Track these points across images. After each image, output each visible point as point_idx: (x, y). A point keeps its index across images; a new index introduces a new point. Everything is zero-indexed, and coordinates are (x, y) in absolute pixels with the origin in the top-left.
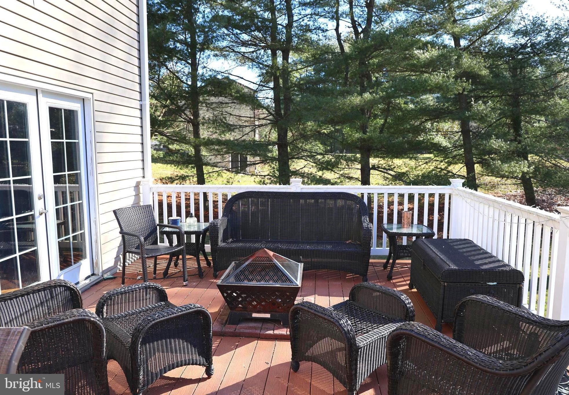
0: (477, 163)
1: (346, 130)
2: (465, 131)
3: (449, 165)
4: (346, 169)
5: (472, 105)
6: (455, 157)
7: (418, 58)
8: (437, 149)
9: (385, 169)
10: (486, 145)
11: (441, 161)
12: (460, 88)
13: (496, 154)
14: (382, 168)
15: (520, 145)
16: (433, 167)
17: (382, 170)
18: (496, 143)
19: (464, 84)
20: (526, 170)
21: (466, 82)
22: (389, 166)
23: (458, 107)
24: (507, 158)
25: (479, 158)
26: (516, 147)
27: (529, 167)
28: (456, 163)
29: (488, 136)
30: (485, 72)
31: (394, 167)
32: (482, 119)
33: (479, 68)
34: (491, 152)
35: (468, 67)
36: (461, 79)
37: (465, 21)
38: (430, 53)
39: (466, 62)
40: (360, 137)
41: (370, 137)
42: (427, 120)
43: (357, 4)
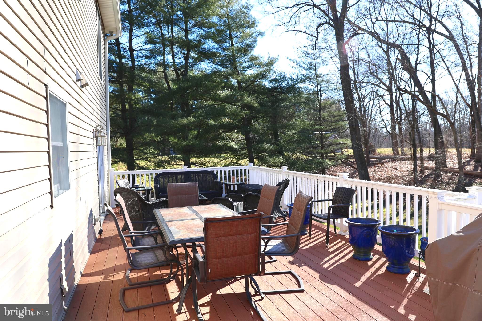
0: (255, 158)
1: (171, 139)
2: (247, 139)
3: (239, 160)
4: (174, 165)
5: (252, 124)
6: (241, 155)
8: (231, 150)
9: (200, 164)
10: (260, 147)
11: (233, 158)
12: (244, 114)
13: (266, 152)
14: (198, 164)
15: (278, 147)
16: (229, 162)
17: (198, 165)
18: (266, 146)
19: (246, 112)
20: (282, 161)
21: (247, 111)
22: (202, 162)
23: (242, 123)
24: (272, 155)
25: (256, 155)
26: (276, 148)
27: (283, 160)
28: (242, 159)
29: (261, 142)
30: (256, 105)
31: (206, 163)
32: (257, 131)
33: (253, 102)
34: (263, 151)
35: (248, 102)
36: (244, 109)
37: (244, 72)
38: (226, 93)
39: (246, 99)
40: (187, 144)
41: (192, 144)
42: (223, 132)
43: (177, 57)
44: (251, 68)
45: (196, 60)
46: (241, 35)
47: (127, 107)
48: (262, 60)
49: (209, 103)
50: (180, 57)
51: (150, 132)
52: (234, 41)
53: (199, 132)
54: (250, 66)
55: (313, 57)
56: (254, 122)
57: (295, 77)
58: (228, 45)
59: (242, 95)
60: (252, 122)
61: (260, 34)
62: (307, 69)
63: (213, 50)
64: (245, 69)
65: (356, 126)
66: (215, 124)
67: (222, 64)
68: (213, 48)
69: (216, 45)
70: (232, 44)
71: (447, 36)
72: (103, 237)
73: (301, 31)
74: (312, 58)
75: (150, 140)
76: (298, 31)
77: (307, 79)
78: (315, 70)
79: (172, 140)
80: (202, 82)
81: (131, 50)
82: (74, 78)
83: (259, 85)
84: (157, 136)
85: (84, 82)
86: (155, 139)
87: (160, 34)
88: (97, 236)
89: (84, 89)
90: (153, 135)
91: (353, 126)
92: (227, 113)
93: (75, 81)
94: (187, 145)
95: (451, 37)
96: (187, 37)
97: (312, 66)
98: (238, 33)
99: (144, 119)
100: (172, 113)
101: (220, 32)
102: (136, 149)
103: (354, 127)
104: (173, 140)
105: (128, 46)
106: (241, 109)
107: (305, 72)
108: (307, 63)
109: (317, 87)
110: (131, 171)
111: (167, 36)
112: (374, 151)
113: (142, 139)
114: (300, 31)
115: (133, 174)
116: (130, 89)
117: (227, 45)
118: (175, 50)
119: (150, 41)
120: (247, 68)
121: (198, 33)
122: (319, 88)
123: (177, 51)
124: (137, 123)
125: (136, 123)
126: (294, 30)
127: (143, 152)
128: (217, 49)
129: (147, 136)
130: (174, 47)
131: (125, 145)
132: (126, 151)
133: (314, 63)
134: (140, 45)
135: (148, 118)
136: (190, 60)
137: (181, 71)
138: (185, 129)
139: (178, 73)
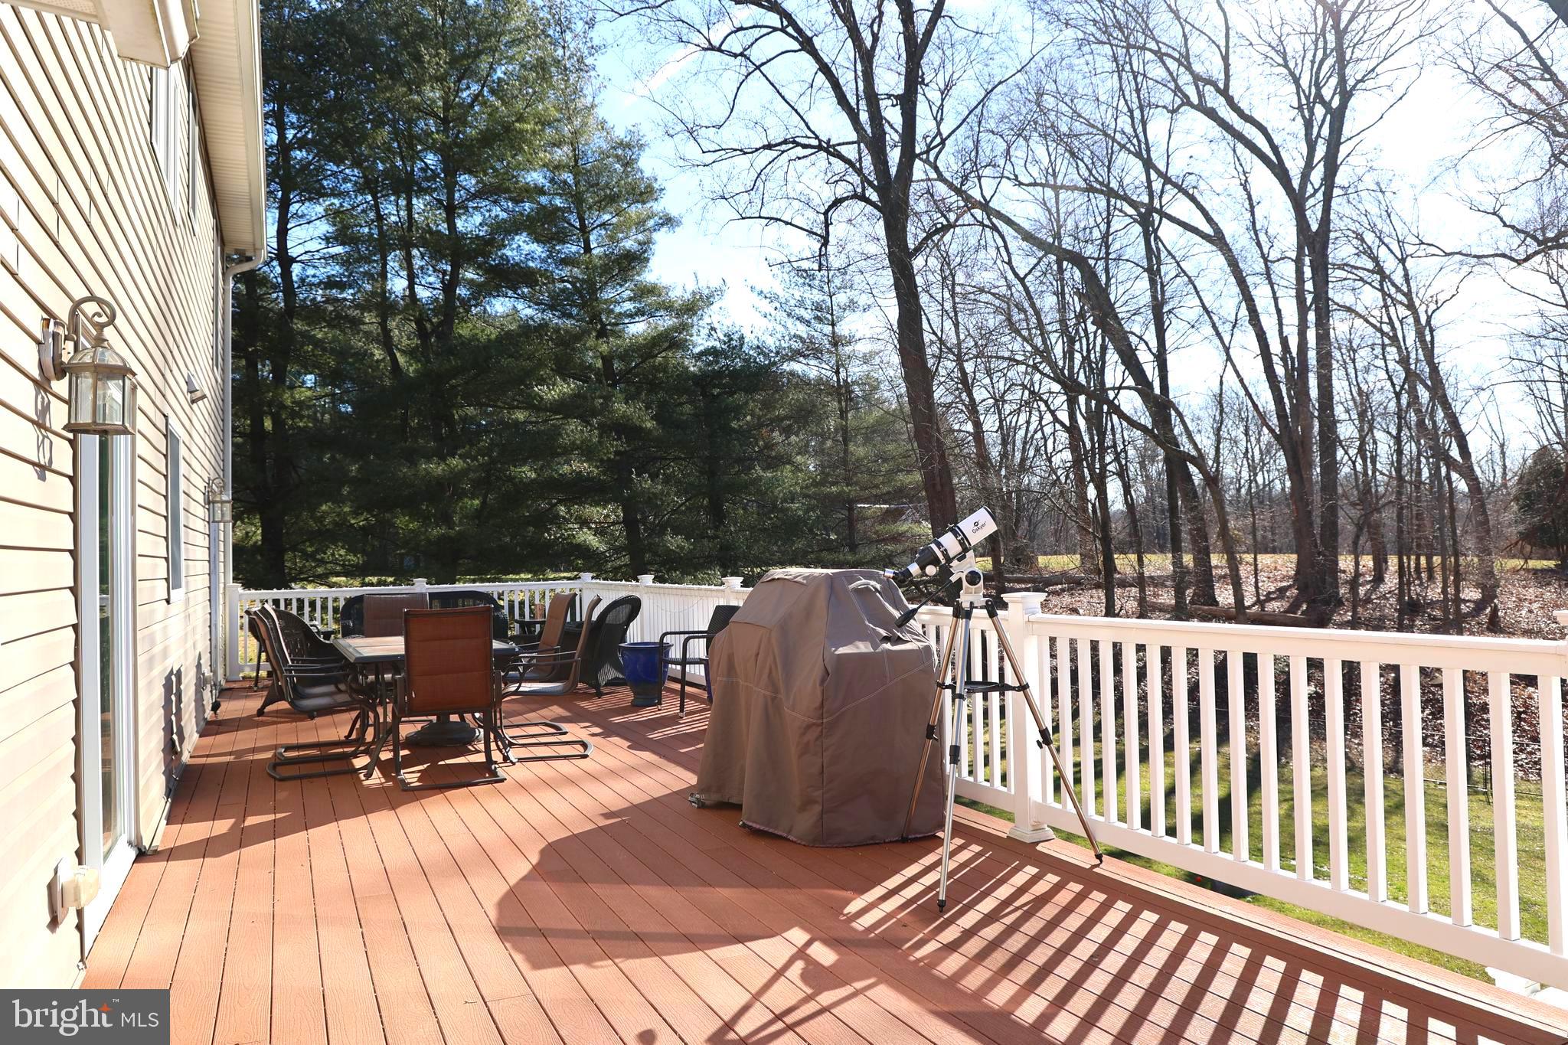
5: (632, 479)
7: (542, 398)
8: (580, 554)
19: (615, 444)
30: (649, 424)
32: (648, 500)
33: (639, 417)
35: (623, 417)
37: (621, 326)
38: (560, 389)
39: (620, 407)
40: (443, 535)
41: (459, 532)
42: (560, 502)
43: (423, 282)
44: (643, 315)
45: (481, 292)
46: (615, 220)
47: (268, 424)
48: (672, 294)
49: (520, 416)
50: (432, 279)
51: (339, 500)
52: (592, 238)
53: (484, 503)
54: (640, 312)
55: (826, 288)
56: (638, 475)
57: (771, 343)
58: (574, 249)
59: (607, 398)
60: (632, 473)
61: (668, 221)
62: (808, 323)
63: (531, 264)
64: (626, 321)
65: (942, 485)
66: (535, 479)
67: (555, 304)
68: (530, 256)
69: (538, 249)
70: (588, 249)
71: (1209, 236)
72: (220, 718)
73: (780, 220)
74: (821, 289)
75: (335, 523)
76: (771, 219)
77: (809, 350)
78: (833, 325)
79: (403, 522)
80: (491, 358)
81: (285, 259)
82: (185, 388)
83: (663, 368)
84: (356, 513)
85: (198, 394)
86: (353, 522)
87: (372, 215)
88: (209, 714)
89: (195, 406)
90: (347, 509)
91: (934, 485)
92: (560, 446)
93: (185, 391)
94: (442, 538)
95: (1218, 240)
96: (452, 226)
97: (824, 313)
98: (606, 217)
99: (320, 459)
100: (403, 444)
101: (550, 215)
102: (294, 549)
103: (939, 488)
104: (407, 525)
105: (276, 247)
106: (601, 436)
107: (802, 330)
108: (808, 303)
109: (837, 373)
110: (283, 591)
111: (393, 219)
112: (1031, 561)
113: (311, 522)
114: (777, 220)
115: (289, 597)
116: (279, 374)
117: (572, 249)
118: (417, 263)
119: (342, 235)
120: (631, 316)
121: (487, 214)
122: (843, 374)
123: (423, 263)
124: (296, 472)
125: (293, 474)
126: (760, 217)
127: (315, 560)
128: (543, 261)
129: (325, 514)
130: (415, 252)
131: (260, 538)
132: (261, 555)
133: (829, 304)
134: (314, 246)
135: (332, 458)
136: (462, 291)
137: (432, 323)
138: (441, 491)
139: (426, 329)
